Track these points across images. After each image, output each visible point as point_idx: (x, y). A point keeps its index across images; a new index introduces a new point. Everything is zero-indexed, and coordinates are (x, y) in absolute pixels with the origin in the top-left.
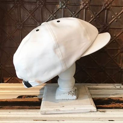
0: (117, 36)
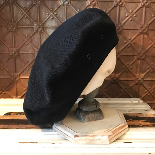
0: (133, 38)
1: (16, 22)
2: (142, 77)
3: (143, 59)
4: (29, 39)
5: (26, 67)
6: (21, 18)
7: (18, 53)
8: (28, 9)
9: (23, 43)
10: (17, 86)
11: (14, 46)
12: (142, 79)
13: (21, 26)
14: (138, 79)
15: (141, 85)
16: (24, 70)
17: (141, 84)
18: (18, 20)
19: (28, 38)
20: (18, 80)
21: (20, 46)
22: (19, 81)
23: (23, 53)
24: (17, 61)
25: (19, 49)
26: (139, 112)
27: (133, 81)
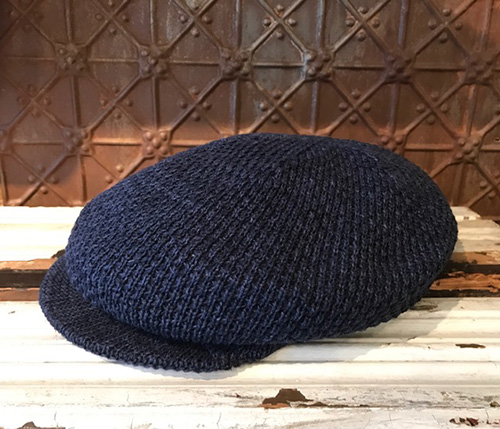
2: (475, 141)
3: (486, 83)
4: (118, 13)
5: (110, 108)
7: (85, 61)
9: (100, 29)
10: (83, 168)
11: (70, 38)
12: (476, 145)
14: (463, 145)
15: (470, 166)
16: (105, 117)
17: (472, 162)
19: (116, 10)
20: (87, 151)
21: (91, 38)
22: (90, 153)
23: (99, 60)
24: (80, 87)
25: (88, 48)
26: (480, 250)
27: (446, 153)
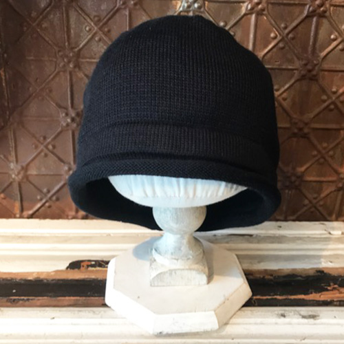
0: (341, 91)
1: (76, 50)
6: (86, 40)
8: (105, 20)
11: (70, 106)
13: (88, 60)
18: (81, 46)
27: (331, 184)
